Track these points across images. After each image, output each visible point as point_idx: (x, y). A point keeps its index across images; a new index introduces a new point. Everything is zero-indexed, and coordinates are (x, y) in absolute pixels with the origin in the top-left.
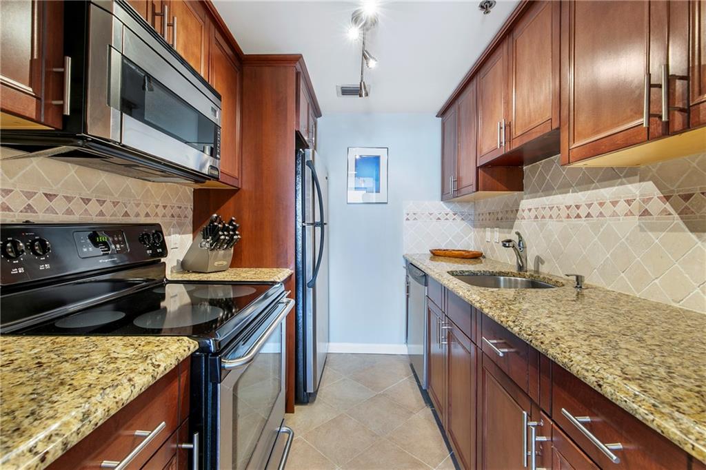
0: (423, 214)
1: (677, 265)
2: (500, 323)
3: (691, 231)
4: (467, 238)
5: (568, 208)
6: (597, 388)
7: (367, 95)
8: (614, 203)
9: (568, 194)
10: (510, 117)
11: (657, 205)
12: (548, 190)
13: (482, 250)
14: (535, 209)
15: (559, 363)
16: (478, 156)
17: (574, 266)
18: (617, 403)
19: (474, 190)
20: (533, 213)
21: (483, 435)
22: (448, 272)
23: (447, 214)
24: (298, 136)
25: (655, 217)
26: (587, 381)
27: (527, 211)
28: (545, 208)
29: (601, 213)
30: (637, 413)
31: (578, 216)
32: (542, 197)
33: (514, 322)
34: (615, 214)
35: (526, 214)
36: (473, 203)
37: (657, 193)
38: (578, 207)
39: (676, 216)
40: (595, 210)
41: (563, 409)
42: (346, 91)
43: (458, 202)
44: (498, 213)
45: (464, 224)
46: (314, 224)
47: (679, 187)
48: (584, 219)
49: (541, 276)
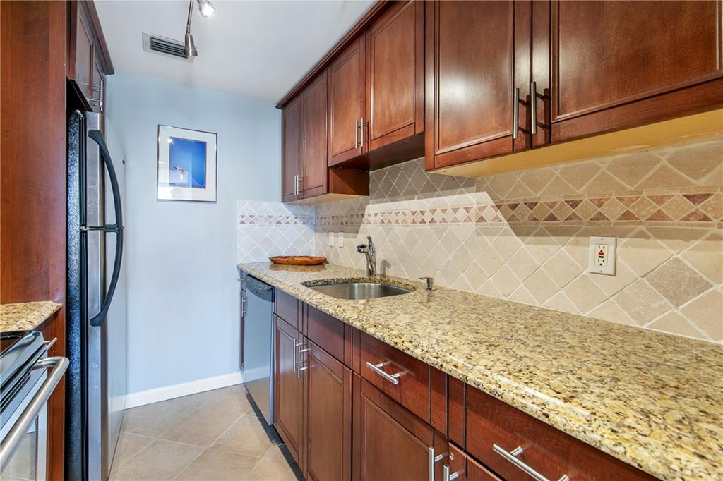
0: (261, 217)
1: (506, 264)
2: (392, 344)
3: (517, 235)
4: (308, 243)
5: (414, 213)
6: (543, 419)
7: (195, 54)
8: (455, 210)
9: (413, 201)
10: (368, 117)
11: (491, 213)
12: (394, 196)
13: (324, 255)
14: (381, 213)
15: (485, 391)
16: (330, 156)
17: (419, 269)
18: (573, 434)
19: (325, 192)
20: (379, 218)
21: (361, 473)
22: (302, 284)
23: (288, 218)
24: (72, 88)
25: (489, 222)
26: (528, 411)
27: (372, 216)
28: (391, 213)
29: (443, 219)
30: (602, 445)
31: (423, 221)
32: (403, 200)
33: (411, 342)
34: (455, 220)
35: (372, 218)
36: (314, 206)
37: (490, 202)
38: (422, 213)
39: (506, 222)
40: (438, 216)
41: (495, 445)
42: (157, 45)
43: (300, 205)
44: (342, 217)
45: (306, 228)
46: (105, 229)
47: (508, 197)
48: (428, 224)
49: (391, 280)
